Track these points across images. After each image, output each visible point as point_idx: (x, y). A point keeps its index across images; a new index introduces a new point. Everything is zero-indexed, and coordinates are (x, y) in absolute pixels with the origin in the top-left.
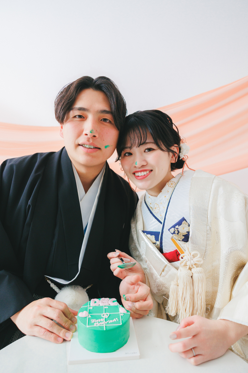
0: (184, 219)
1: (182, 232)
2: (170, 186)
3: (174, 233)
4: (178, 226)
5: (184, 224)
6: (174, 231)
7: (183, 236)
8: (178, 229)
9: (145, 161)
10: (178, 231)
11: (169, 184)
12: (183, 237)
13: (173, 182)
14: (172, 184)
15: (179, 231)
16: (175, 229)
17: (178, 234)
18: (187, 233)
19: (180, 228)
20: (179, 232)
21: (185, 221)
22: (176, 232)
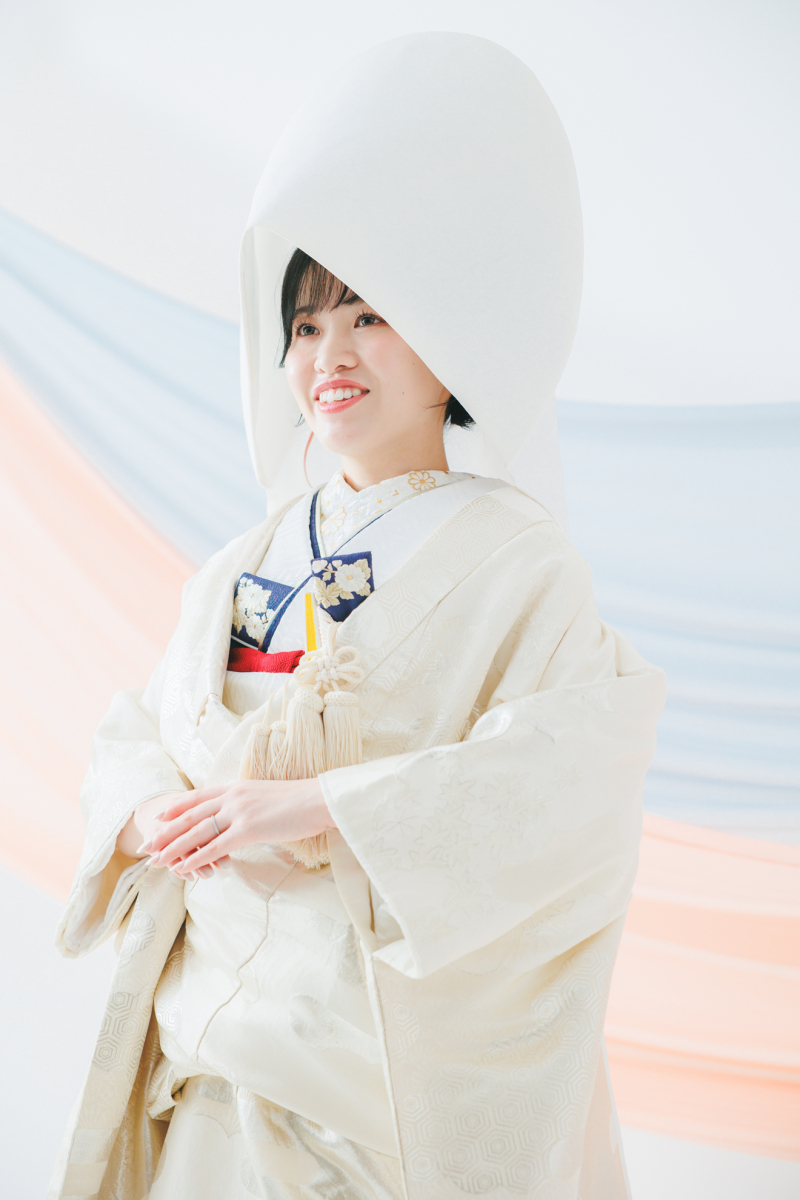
0: (367, 556)
1: (341, 586)
2: (414, 484)
3: (320, 575)
4: (340, 562)
5: (360, 569)
6: (323, 571)
7: (339, 598)
8: (335, 569)
9: (354, 355)
10: (333, 575)
11: (414, 476)
12: (337, 603)
13: (431, 480)
14: (422, 481)
15: (336, 579)
16: (330, 567)
17: (328, 583)
18: (352, 597)
19: (343, 571)
20: (332, 580)
21: (365, 561)
22: (326, 576)
